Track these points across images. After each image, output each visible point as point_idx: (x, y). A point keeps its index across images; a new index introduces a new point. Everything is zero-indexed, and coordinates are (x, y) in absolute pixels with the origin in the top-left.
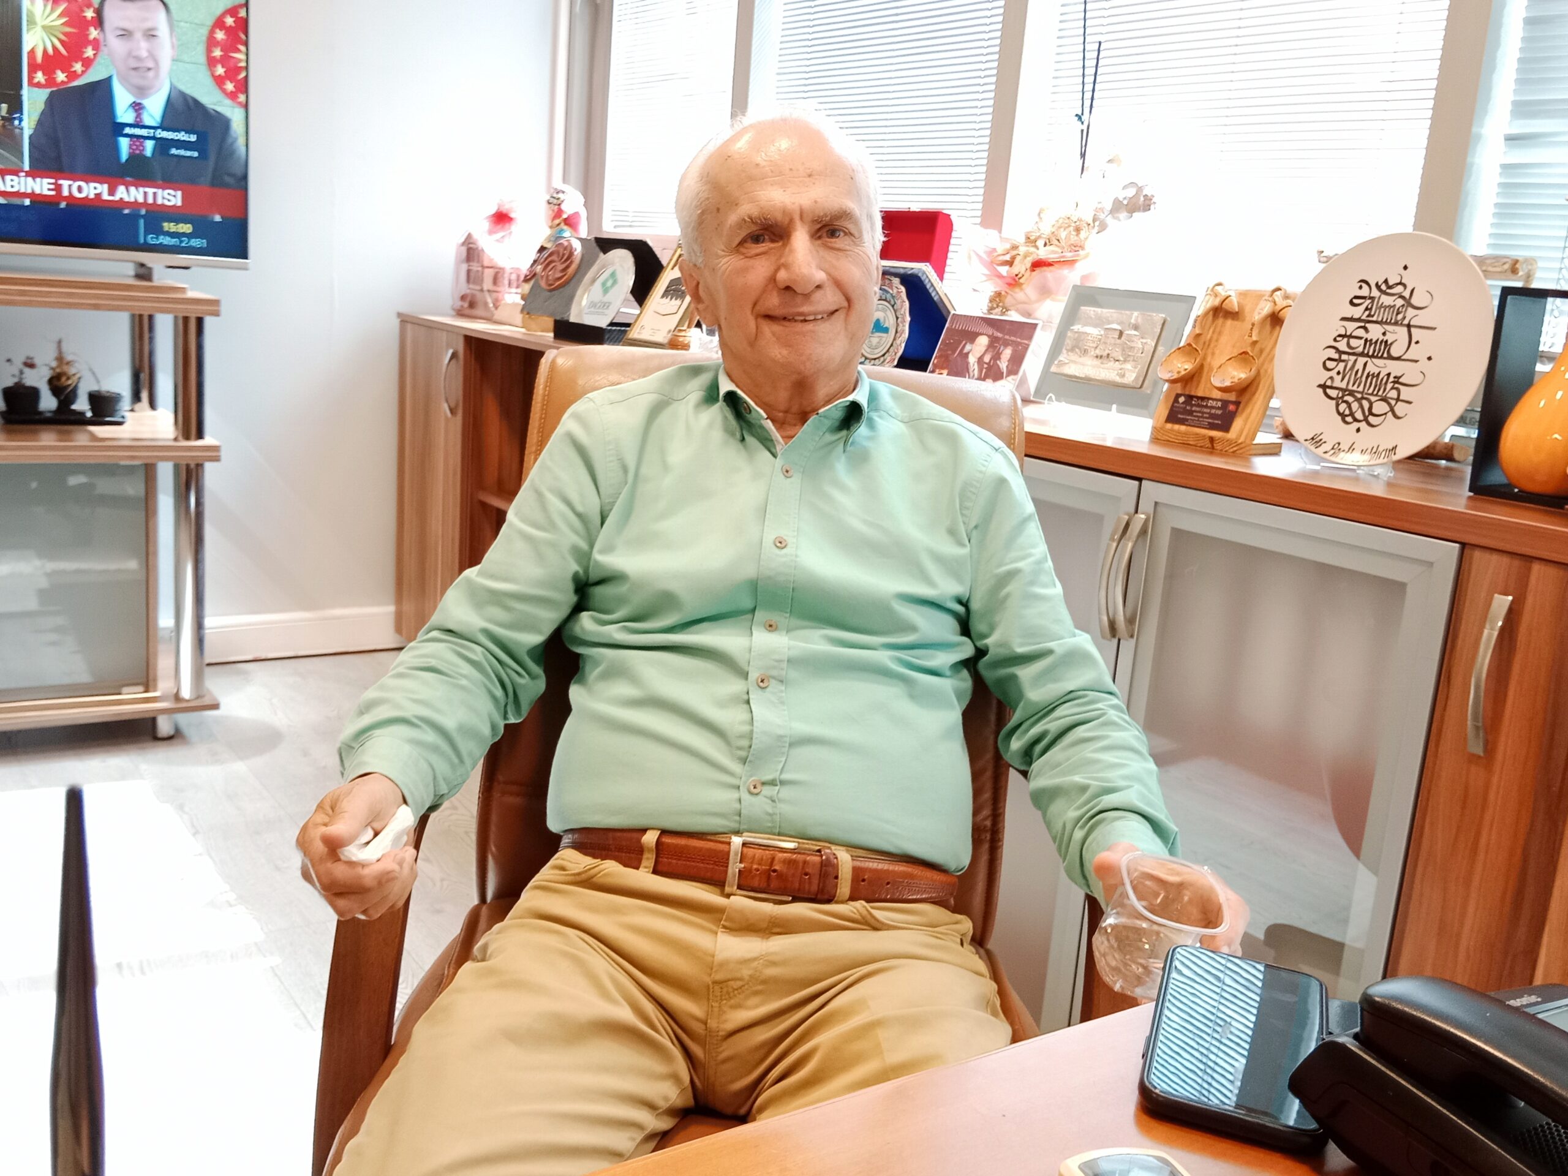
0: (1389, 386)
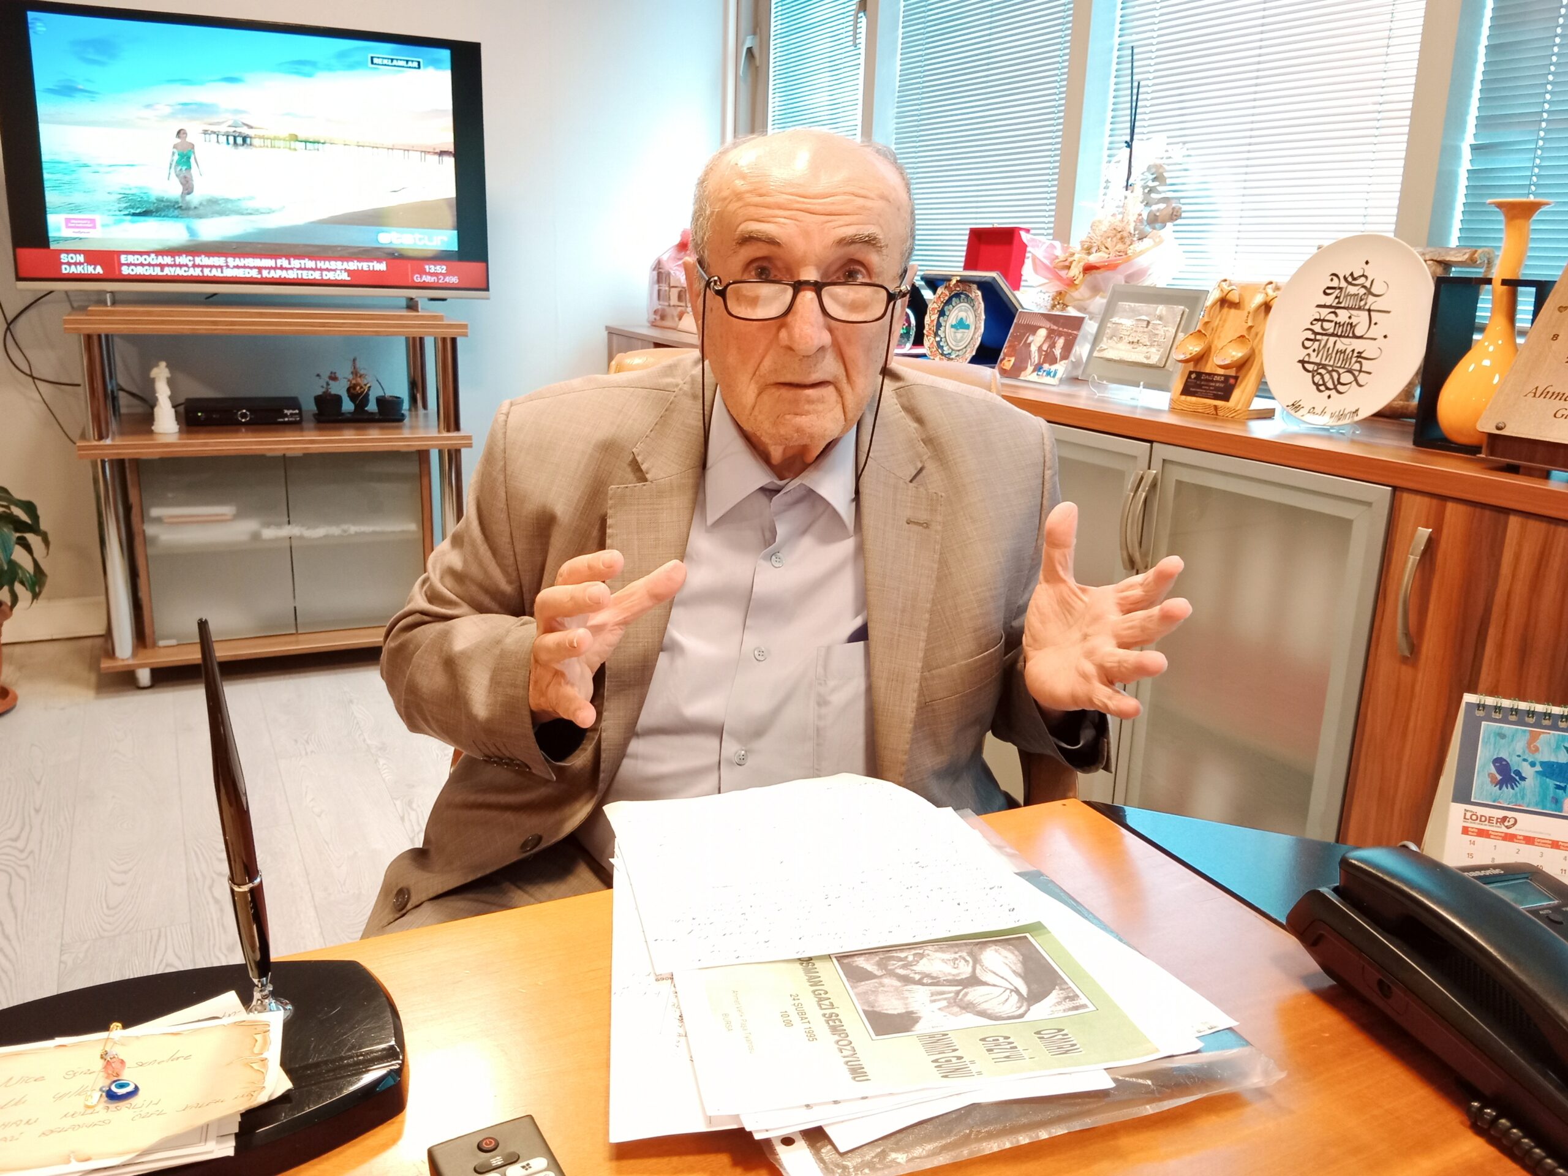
0: (1354, 360)
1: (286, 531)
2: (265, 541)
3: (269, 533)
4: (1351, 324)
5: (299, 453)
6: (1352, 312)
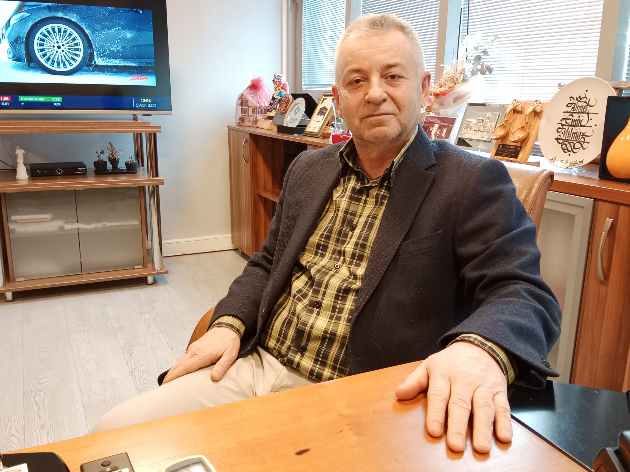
1: (76, 226)
2: (66, 230)
3: (68, 227)
4: (580, 120)
5: (82, 189)
6: (580, 114)
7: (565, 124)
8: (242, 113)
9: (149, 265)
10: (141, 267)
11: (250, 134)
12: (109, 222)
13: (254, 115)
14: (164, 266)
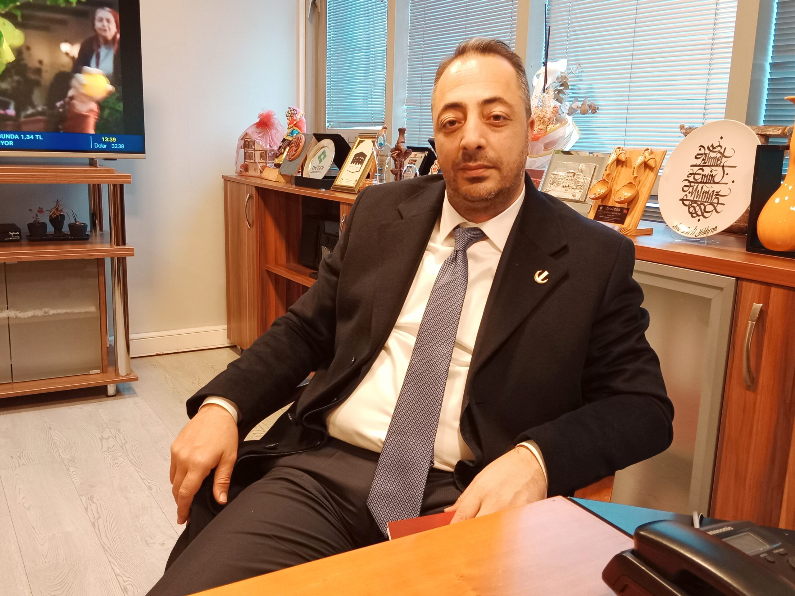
1: (5, 314)
4: (712, 175)
6: (713, 168)
7: (693, 181)
8: (245, 158)
9: (111, 369)
10: (98, 371)
11: (256, 187)
12: (52, 309)
13: (263, 161)
14: (132, 371)
